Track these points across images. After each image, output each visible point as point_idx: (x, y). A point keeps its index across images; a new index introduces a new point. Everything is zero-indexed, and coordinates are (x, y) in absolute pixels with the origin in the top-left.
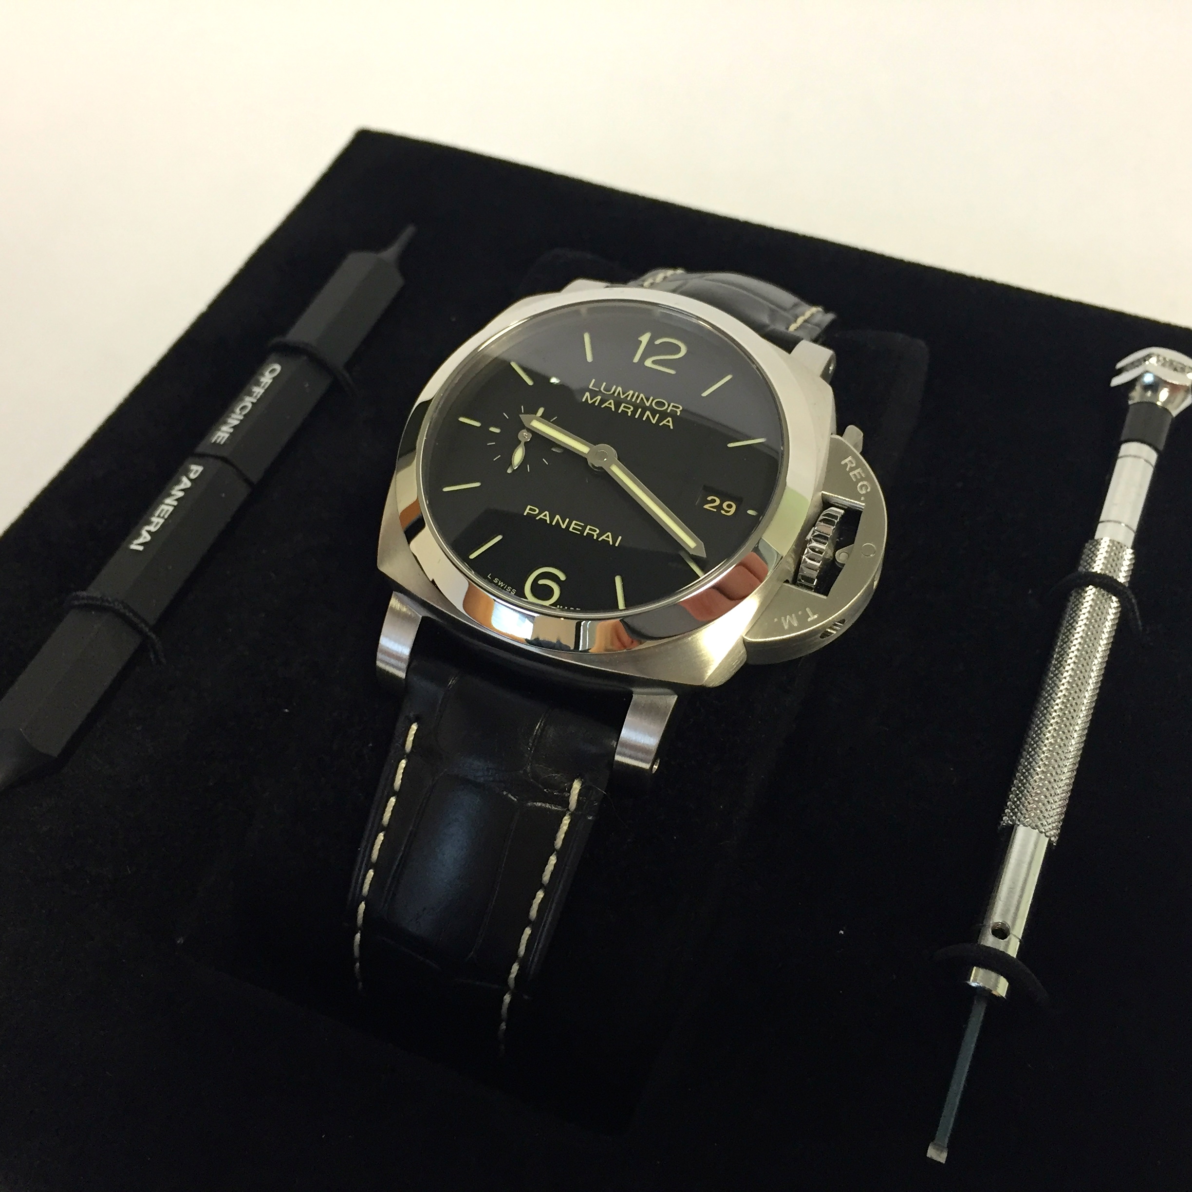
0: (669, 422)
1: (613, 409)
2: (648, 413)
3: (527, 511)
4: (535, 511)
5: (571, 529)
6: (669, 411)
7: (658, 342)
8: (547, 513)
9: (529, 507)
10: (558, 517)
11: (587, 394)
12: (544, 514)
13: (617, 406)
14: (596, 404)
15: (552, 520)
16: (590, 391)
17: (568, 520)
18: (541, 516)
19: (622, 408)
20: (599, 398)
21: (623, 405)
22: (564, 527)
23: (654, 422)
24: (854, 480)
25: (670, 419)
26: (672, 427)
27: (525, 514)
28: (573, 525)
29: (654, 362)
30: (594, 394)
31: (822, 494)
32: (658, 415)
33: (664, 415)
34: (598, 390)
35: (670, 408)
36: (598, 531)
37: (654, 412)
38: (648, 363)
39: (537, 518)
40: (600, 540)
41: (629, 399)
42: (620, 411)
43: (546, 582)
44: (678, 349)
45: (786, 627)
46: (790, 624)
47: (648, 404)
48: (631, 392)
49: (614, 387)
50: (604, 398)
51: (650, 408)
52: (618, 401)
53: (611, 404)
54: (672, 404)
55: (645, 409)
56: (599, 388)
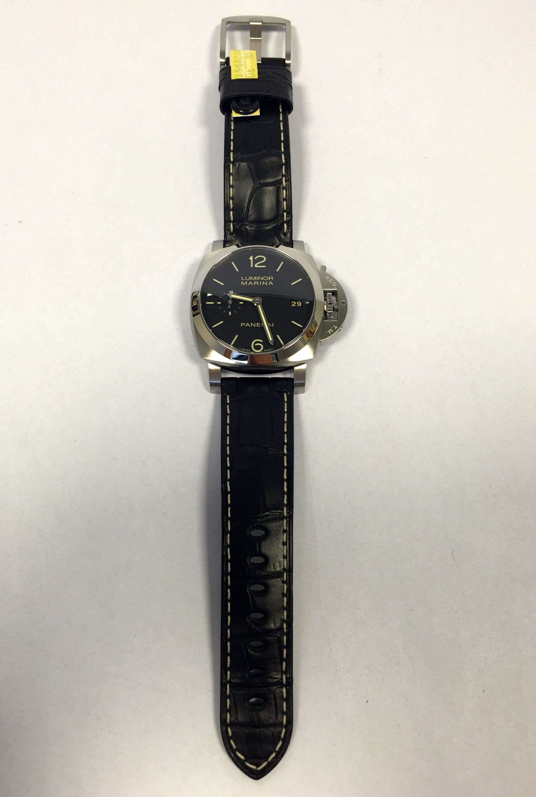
0: (271, 283)
1: (252, 285)
2: (263, 282)
3: (242, 325)
4: (244, 324)
5: (257, 326)
6: (269, 279)
7: (256, 258)
8: (248, 323)
10: (252, 324)
11: (242, 282)
13: (253, 283)
14: (246, 284)
15: (250, 325)
18: (247, 325)
19: (255, 283)
20: (246, 282)
21: (255, 282)
22: (255, 326)
23: (266, 284)
24: (331, 282)
25: (271, 282)
26: (272, 284)
27: (241, 326)
28: (257, 325)
30: (244, 282)
31: (324, 290)
32: (267, 282)
33: (268, 281)
34: (245, 280)
37: (265, 282)
41: (255, 279)
42: (255, 285)
43: (256, 345)
44: (263, 259)
45: (330, 333)
46: (331, 332)
47: (262, 280)
48: (255, 277)
49: (249, 277)
50: (248, 282)
51: (263, 280)
52: (253, 281)
53: (251, 283)
54: (269, 277)
55: (262, 281)
56: (245, 279)
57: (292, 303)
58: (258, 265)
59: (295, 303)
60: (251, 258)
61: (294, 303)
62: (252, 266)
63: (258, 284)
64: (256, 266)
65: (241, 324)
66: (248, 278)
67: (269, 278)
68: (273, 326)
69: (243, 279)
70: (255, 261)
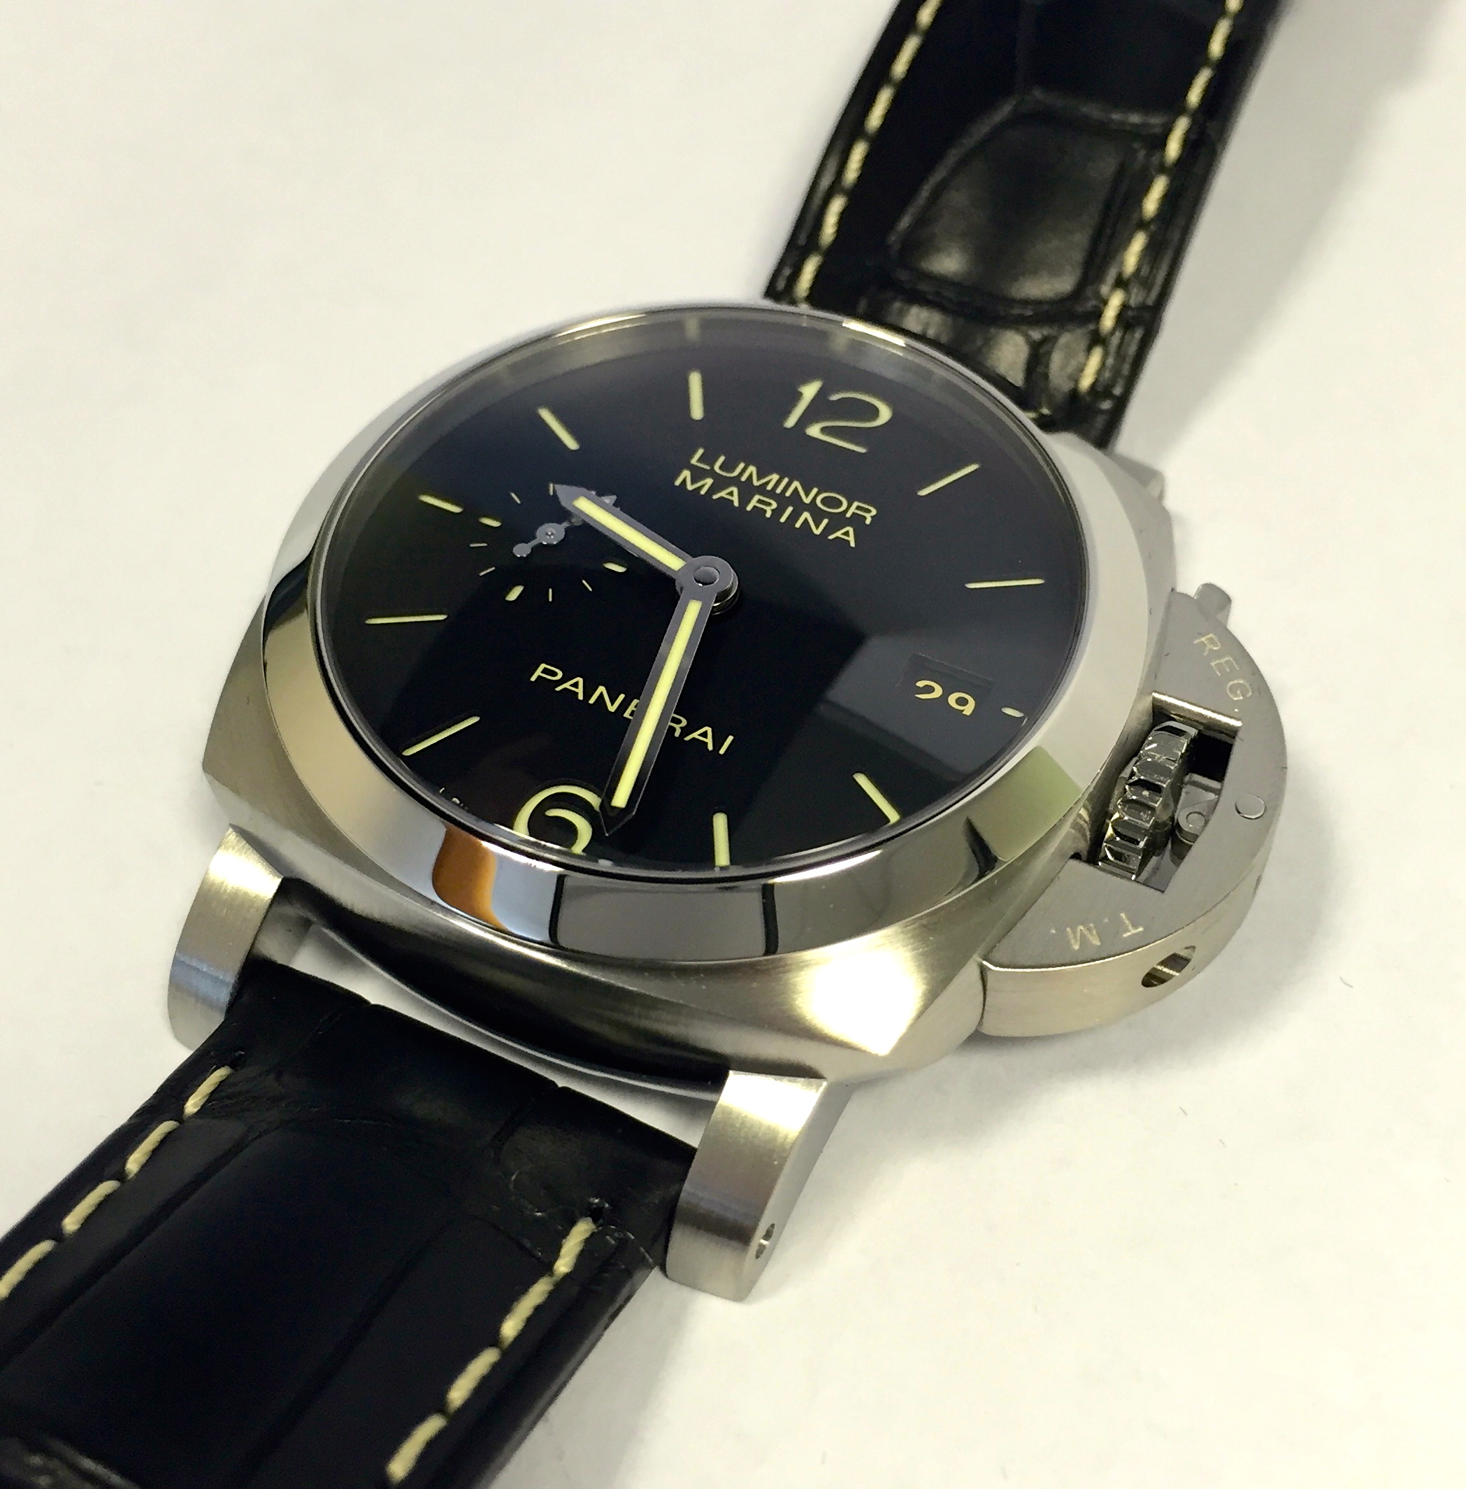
0: (847, 534)
1: (737, 504)
2: (806, 515)
3: (538, 672)
4: (554, 674)
5: (626, 715)
6: (848, 515)
7: (835, 397)
8: (580, 680)
9: (543, 666)
10: (602, 689)
11: (686, 474)
12: (573, 682)
15: (588, 694)
16: (694, 470)
17: (622, 697)
18: (567, 685)
19: (753, 503)
20: (709, 482)
21: (757, 497)
22: (612, 708)
23: (817, 533)
25: (849, 529)
26: (853, 544)
27: (533, 679)
28: (631, 708)
29: (823, 430)
30: (697, 475)
31: (1154, 698)
32: (825, 521)
33: (838, 521)
34: (708, 468)
35: (853, 510)
36: (684, 722)
37: (818, 515)
38: (814, 431)
39: (558, 689)
40: (686, 739)
42: (749, 508)
43: (552, 812)
45: (1076, 946)
46: (1084, 940)
47: (806, 501)
48: (775, 477)
50: (720, 483)
51: (812, 507)
52: (747, 490)
53: (733, 495)
54: (856, 504)
56: (712, 464)
57: (921, 684)
59: (939, 691)
60: (809, 391)
61: (931, 690)
62: (791, 422)
63: (768, 515)
66: (728, 465)
67: (850, 509)
69: (698, 462)
70: (817, 410)
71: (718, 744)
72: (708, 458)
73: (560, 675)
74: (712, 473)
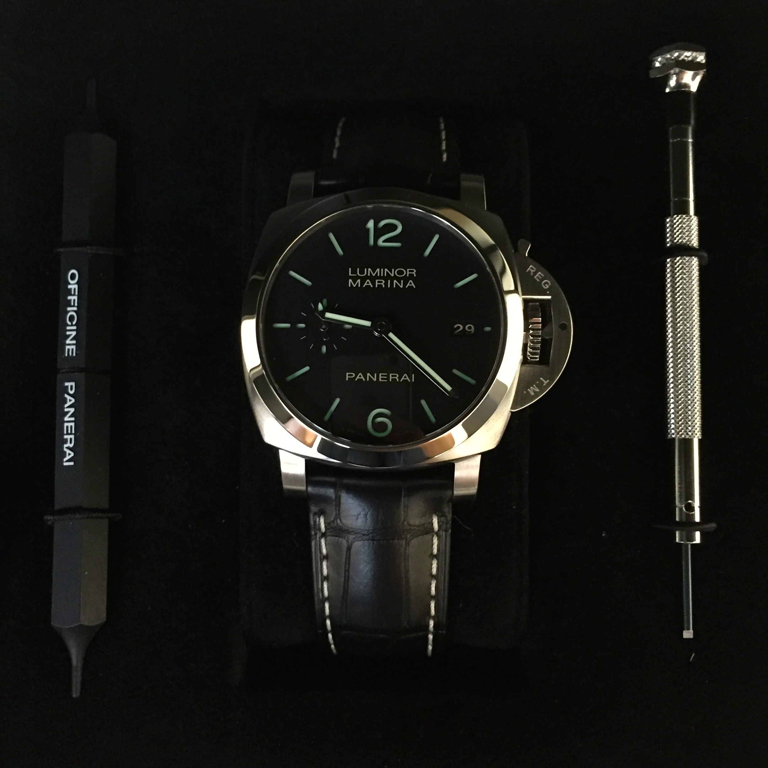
0: (411, 283)
1: (372, 286)
2: (395, 281)
3: (347, 377)
4: (352, 375)
5: (380, 380)
6: (408, 276)
7: (380, 225)
8: (360, 374)
10: (368, 374)
11: (350, 281)
12: (359, 375)
13: (374, 284)
14: (359, 286)
15: (366, 378)
16: (351, 277)
17: (376, 374)
18: (358, 377)
19: (377, 284)
20: (359, 281)
21: (377, 281)
22: (375, 380)
23: (402, 287)
24: (538, 280)
25: (411, 281)
26: (414, 287)
27: (347, 379)
28: (380, 377)
30: (354, 279)
31: (523, 298)
32: (402, 281)
33: (406, 280)
34: (356, 275)
35: (408, 273)
36: (398, 376)
37: (399, 280)
39: (356, 380)
40: (401, 381)
41: (378, 275)
43: (380, 419)
44: (395, 227)
45: (533, 394)
46: (534, 392)
47: (393, 275)
48: (378, 270)
49: (366, 269)
50: (363, 280)
51: (395, 277)
52: (373, 279)
53: (369, 283)
54: (408, 270)
55: (392, 279)
56: (356, 273)
57: (456, 326)
58: (384, 241)
59: (461, 327)
60: (371, 224)
61: (459, 328)
62: (371, 243)
63: (384, 286)
64: (380, 242)
65: (347, 374)
66: (362, 272)
67: (407, 272)
68: (413, 381)
69: (351, 274)
70: (379, 232)
71: (411, 379)
72: (354, 272)
73: (354, 375)
74: (358, 277)
